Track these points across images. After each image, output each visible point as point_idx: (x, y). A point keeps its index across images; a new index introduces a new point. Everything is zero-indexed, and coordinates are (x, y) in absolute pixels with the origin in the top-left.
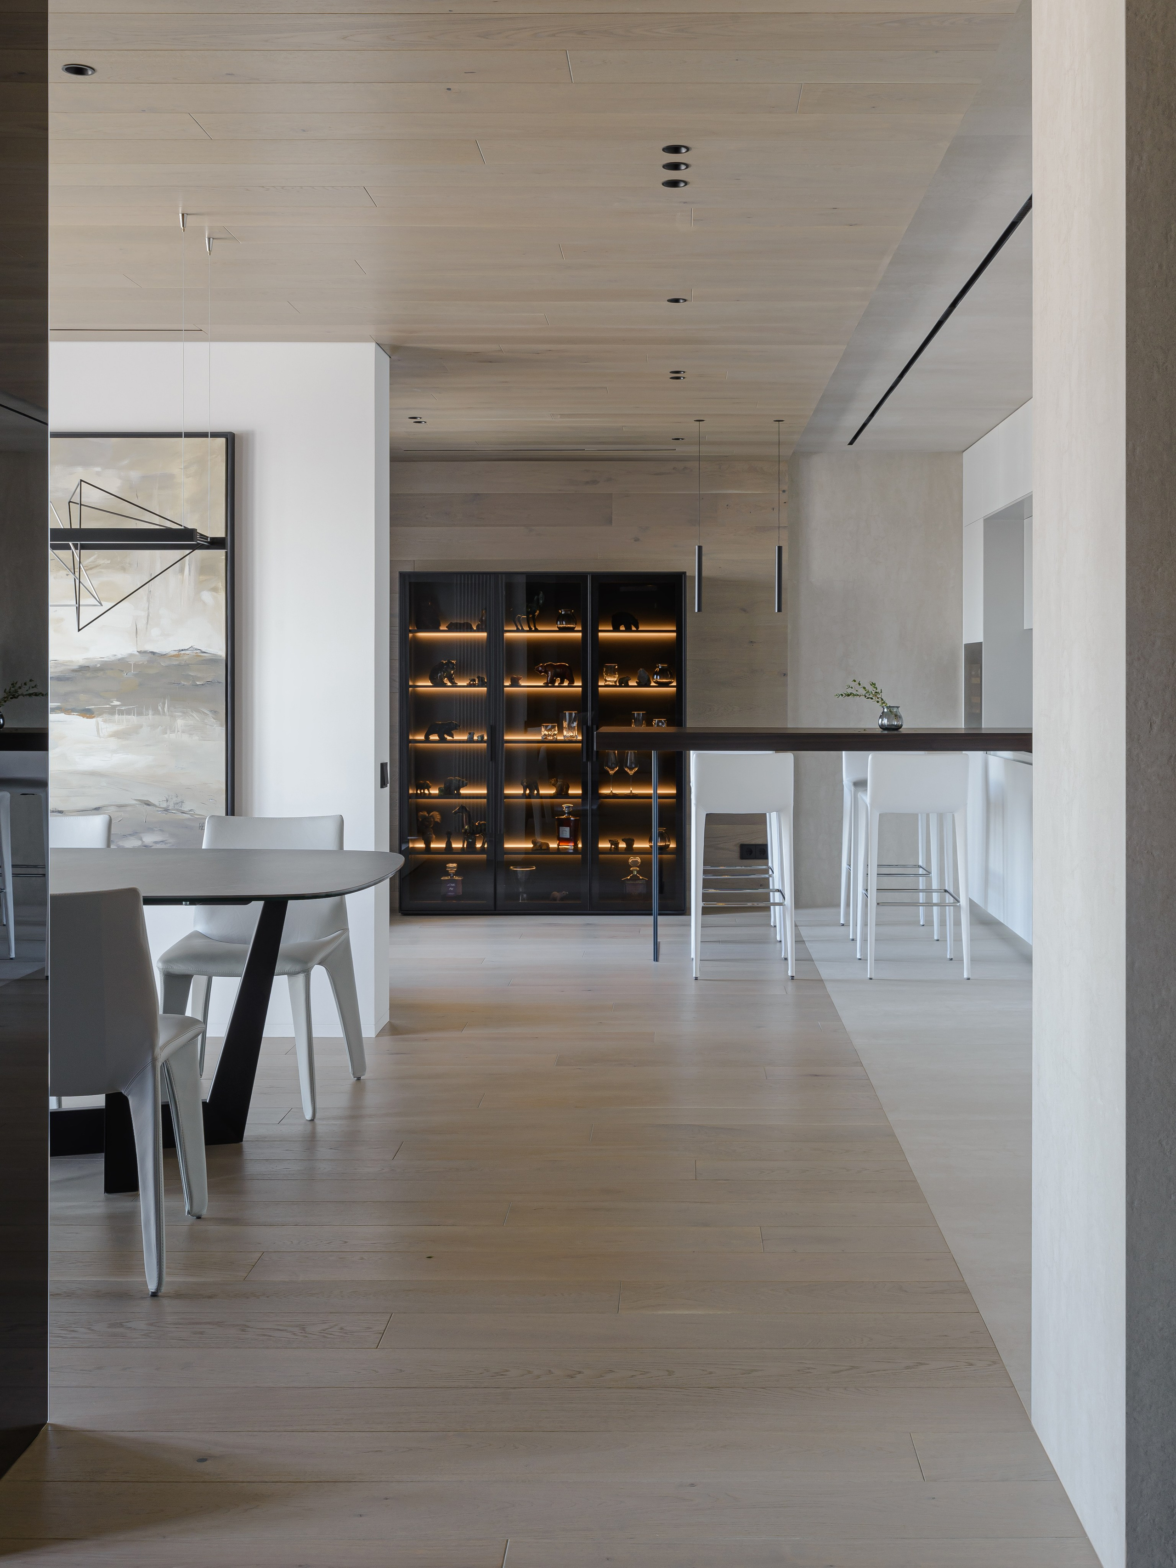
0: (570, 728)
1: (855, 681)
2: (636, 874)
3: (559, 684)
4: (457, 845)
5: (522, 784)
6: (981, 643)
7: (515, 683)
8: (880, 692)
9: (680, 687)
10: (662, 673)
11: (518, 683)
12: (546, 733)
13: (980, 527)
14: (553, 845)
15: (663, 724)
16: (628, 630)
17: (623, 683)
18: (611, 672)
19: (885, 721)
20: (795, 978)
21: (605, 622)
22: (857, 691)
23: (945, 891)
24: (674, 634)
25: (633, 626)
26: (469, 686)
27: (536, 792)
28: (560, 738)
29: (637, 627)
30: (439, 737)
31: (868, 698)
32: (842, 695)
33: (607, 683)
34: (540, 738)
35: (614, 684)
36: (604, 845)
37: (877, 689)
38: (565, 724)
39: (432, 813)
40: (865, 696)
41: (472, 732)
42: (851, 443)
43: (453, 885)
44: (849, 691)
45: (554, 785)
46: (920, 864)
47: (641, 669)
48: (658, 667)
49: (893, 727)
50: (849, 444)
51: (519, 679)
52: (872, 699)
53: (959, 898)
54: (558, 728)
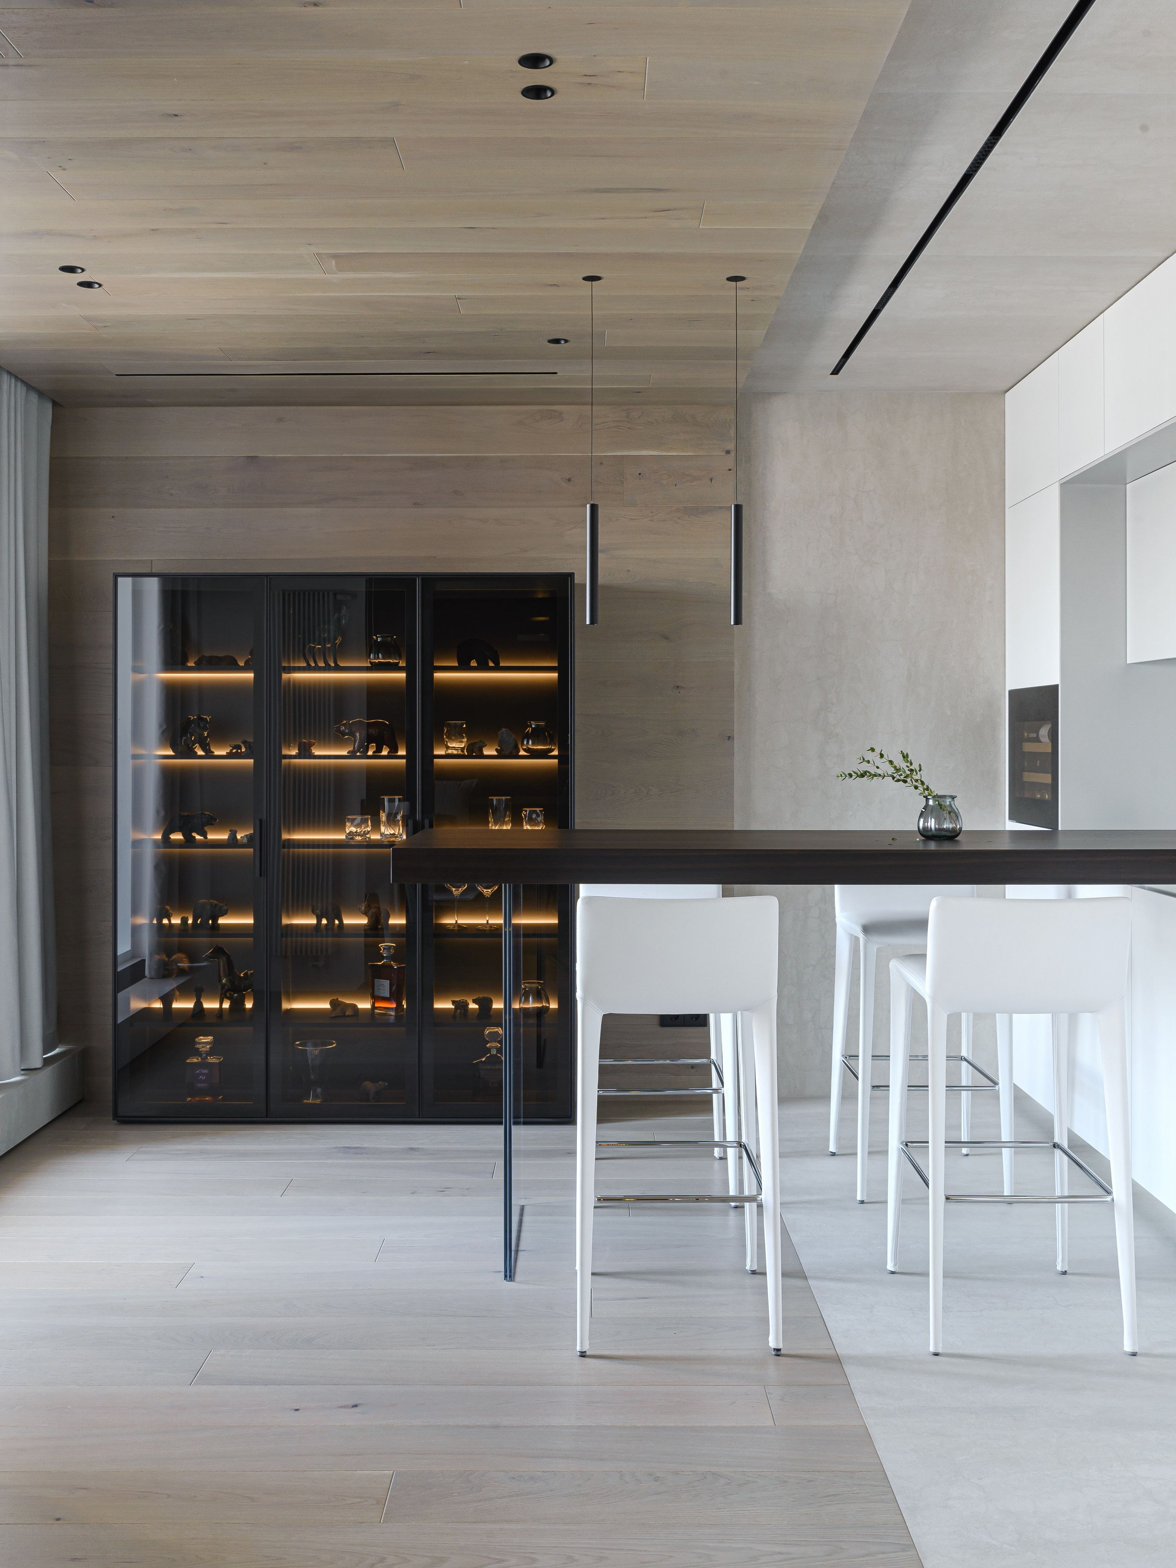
0: (391, 820)
1: (873, 750)
2: (495, 1053)
3: (374, 752)
4: (210, 1005)
5: (313, 912)
6: (1057, 686)
7: (305, 752)
8: (918, 770)
9: (564, 759)
10: (537, 736)
11: (310, 751)
12: (354, 829)
13: (1053, 498)
14: (364, 1005)
15: (538, 816)
16: (483, 667)
17: (474, 751)
18: (457, 734)
19: (932, 824)
20: (782, 1352)
21: (445, 656)
22: (878, 768)
23: (1054, 1146)
24: (555, 675)
25: (490, 661)
26: (229, 756)
27: (337, 922)
28: (375, 837)
29: (497, 663)
30: (183, 836)
31: (898, 781)
32: (851, 775)
33: (450, 751)
34: (343, 837)
35: (460, 752)
36: (443, 1005)
37: (911, 764)
38: (383, 817)
39: (174, 957)
40: (894, 778)
41: (233, 829)
42: (836, 371)
43: (206, 1071)
44: (864, 767)
45: (365, 913)
46: (964, 1053)
47: (504, 729)
48: (531, 726)
49: (944, 833)
50: (832, 374)
51: (311, 745)
52: (905, 782)
53: (1111, 1187)
54: (371, 823)
